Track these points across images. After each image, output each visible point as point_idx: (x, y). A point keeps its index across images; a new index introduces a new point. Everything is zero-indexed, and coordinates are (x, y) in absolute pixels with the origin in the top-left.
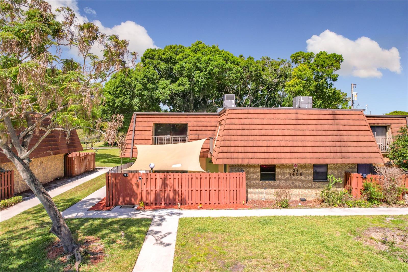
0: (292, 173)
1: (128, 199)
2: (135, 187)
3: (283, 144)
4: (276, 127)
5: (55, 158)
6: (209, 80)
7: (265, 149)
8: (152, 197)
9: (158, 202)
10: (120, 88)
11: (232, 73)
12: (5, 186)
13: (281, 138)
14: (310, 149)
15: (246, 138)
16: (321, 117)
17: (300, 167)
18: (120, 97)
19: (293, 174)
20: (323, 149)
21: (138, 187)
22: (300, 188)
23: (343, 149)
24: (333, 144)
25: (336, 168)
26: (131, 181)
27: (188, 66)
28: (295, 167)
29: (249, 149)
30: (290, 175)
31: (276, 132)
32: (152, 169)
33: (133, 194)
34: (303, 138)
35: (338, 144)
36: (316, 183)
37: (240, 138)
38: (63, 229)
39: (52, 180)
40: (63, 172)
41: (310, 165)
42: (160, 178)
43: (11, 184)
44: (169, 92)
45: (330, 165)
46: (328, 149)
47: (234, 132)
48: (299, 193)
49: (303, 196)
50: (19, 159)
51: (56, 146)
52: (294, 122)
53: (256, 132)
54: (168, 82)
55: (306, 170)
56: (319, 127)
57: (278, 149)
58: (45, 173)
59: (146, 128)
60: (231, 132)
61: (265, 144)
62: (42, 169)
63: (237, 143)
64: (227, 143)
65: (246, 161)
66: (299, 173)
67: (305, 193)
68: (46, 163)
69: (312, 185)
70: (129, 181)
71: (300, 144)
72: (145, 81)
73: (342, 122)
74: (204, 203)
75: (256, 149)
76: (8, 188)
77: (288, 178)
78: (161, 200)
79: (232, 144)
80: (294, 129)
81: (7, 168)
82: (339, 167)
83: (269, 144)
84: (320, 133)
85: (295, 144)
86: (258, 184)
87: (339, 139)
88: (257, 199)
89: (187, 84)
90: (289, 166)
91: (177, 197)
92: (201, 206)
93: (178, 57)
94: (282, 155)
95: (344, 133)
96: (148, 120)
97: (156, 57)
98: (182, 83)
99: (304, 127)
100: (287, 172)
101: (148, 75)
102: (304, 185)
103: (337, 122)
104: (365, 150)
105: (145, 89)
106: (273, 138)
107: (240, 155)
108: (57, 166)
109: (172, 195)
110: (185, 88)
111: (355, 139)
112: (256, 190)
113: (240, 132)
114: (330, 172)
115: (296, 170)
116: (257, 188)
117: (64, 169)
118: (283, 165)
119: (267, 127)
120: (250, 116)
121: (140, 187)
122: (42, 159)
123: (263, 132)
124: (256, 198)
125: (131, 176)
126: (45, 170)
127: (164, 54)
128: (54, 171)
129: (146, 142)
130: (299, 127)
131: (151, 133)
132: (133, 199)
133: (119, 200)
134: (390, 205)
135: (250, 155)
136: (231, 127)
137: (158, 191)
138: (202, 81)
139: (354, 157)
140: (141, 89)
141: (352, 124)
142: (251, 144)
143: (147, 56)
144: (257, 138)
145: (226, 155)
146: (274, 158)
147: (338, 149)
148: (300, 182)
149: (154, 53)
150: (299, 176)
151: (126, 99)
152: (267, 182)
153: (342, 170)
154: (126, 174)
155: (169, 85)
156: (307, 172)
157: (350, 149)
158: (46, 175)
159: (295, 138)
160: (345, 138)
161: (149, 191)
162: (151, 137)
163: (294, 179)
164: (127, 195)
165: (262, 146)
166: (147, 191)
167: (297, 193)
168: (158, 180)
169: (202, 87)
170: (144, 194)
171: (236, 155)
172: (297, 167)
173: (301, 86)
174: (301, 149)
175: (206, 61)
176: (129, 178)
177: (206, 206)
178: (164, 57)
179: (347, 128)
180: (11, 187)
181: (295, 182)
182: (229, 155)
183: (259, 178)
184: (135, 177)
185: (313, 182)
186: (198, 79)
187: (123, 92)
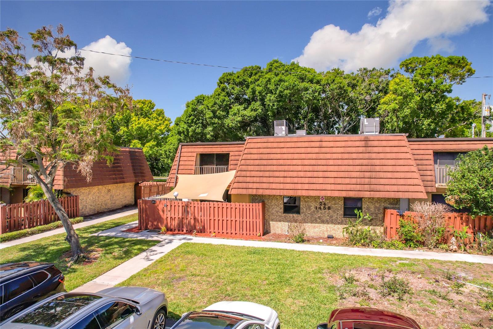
0: (318, 206)
1: (155, 223)
2: (161, 213)
3: (302, 174)
4: (296, 156)
5: (123, 187)
6: (281, 103)
7: (282, 180)
8: (175, 223)
9: (180, 229)
10: (192, 117)
11: (307, 93)
12: (71, 207)
13: (300, 168)
14: (332, 181)
15: (262, 168)
16: (350, 144)
17: (328, 200)
18: (192, 126)
19: (320, 208)
20: (347, 181)
21: (164, 213)
22: (328, 223)
23: (373, 181)
24: (361, 175)
25: (372, 203)
26: (158, 207)
27: (258, 89)
28: (322, 200)
29: (265, 180)
30: (316, 209)
31: (295, 162)
32: (176, 197)
33: (159, 219)
34: (325, 168)
35: (367, 175)
36: (347, 218)
37: (257, 168)
38: (73, 238)
39: (121, 207)
40: (133, 200)
41: (339, 198)
42: (182, 206)
43: (76, 207)
44: (239, 119)
45: (364, 199)
46: (354, 181)
47: (252, 162)
48: (327, 229)
49: (332, 233)
50: (44, 183)
51: (121, 176)
52: (317, 150)
53: (275, 162)
54: (241, 107)
55: (335, 204)
56: (346, 156)
57: (296, 180)
58: (113, 200)
59: (190, 159)
60: (248, 162)
61: (282, 174)
62: (109, 196)
63: (253, 174)
64: (244, 173)
65: (267, 192)
66: (327, 207)
67: (334, 229)
68: (113, 191)
69: (342, 221)
70: (157, 206)
71: (321, 174)
72: (216, 108)
73: (376, 149)
74: (217, 232)
75: (271, 180)
76: (73, 210)
77: (314, 211)
78: (183, 227)
79: (248, 174)
80: (315, 158)
81: (76, 193)
82: (377, 201)
83: (286, 174)
84: (346, 162)
85: (316, 174)
86: (281, 216)
87: (369, 169)
88: (280, 233)
89: (258, 109)
90: (316, 198)
91: (197, 224)
92: (214, 234)
93: (250, 80)
94: (299, 186)
95: (377, 162)
96: (193, 150)
97: (231, 81)
98: (254, 107)
99: (328, 156)
100: (313, 205)
101: (218, 102)
102: (332, 220)
103: (369, 149)
104: (402, 182)
105: (215, 116)
106: (292, 168)
107: (255, 186)
108: (126, 194)
109: (192, 222)
110: (257, 114)
111: (390, 168)
112: (279, 223)
113: (257, 162)
114: (365, 207)
115: (323, 203)
116: (280, 221)
117: (134, 198)
118: (308, 197)
119: (285, 156)
120: (269, 145)
121: (165, 213)
122: (110, 187)
123: (281, 162)
124: (279, 231)
125: (158, 203)
126: (113, 197)
127: (238, 77)
128: (123, 198)
129: (189, 171)
130: (321, 156)
131: (194, 163)
132: (159, 224)
133: (148, 224)
134: (430, 249)
135: (265, 186)
136: (249, 156)
137: (181, 218)
138: (273, 105)
139: (386, 190)
140: (211, 117)
141: (389, 152)
142: (267, 174)
143: (222, 80)
144: (275, 168)
145: (240, 185)
146: (290, 189)
147: (367, 181)
148: (328, 217)
149: (229, 77)
150: (327, 210)
151: (198, 127)
152: (291, 215)
153: (380, 205)
154: (154, 201)
155: (242, 110)
156: (336, 206)
157: (382, 181)
158: (114, 202)
159: (316, 168)
160: (378, 168)
161: (173, 218)
162: (194, 168)
163: (321, 213)
164: (155, 220)
165: (278, 176)
166: (171, 218)
167: (325, 229)
168: (181, 207)
169: (276, 111)
170: (169, 219)
171: (251, 185)
172: (324, 200)
173: (396, 103)
174: (321, 180)
175: (276, 83)
176: (156, 204)
177: (219, 235)
178: (238, 80)
179: (382, 156)
180: (76, 209)
181: (322, 217)
182: (244, 185)
183: (282, 210)
184: (161, 203)
185: (344, 217)
186: (269, 103)
187: (194, 121)
